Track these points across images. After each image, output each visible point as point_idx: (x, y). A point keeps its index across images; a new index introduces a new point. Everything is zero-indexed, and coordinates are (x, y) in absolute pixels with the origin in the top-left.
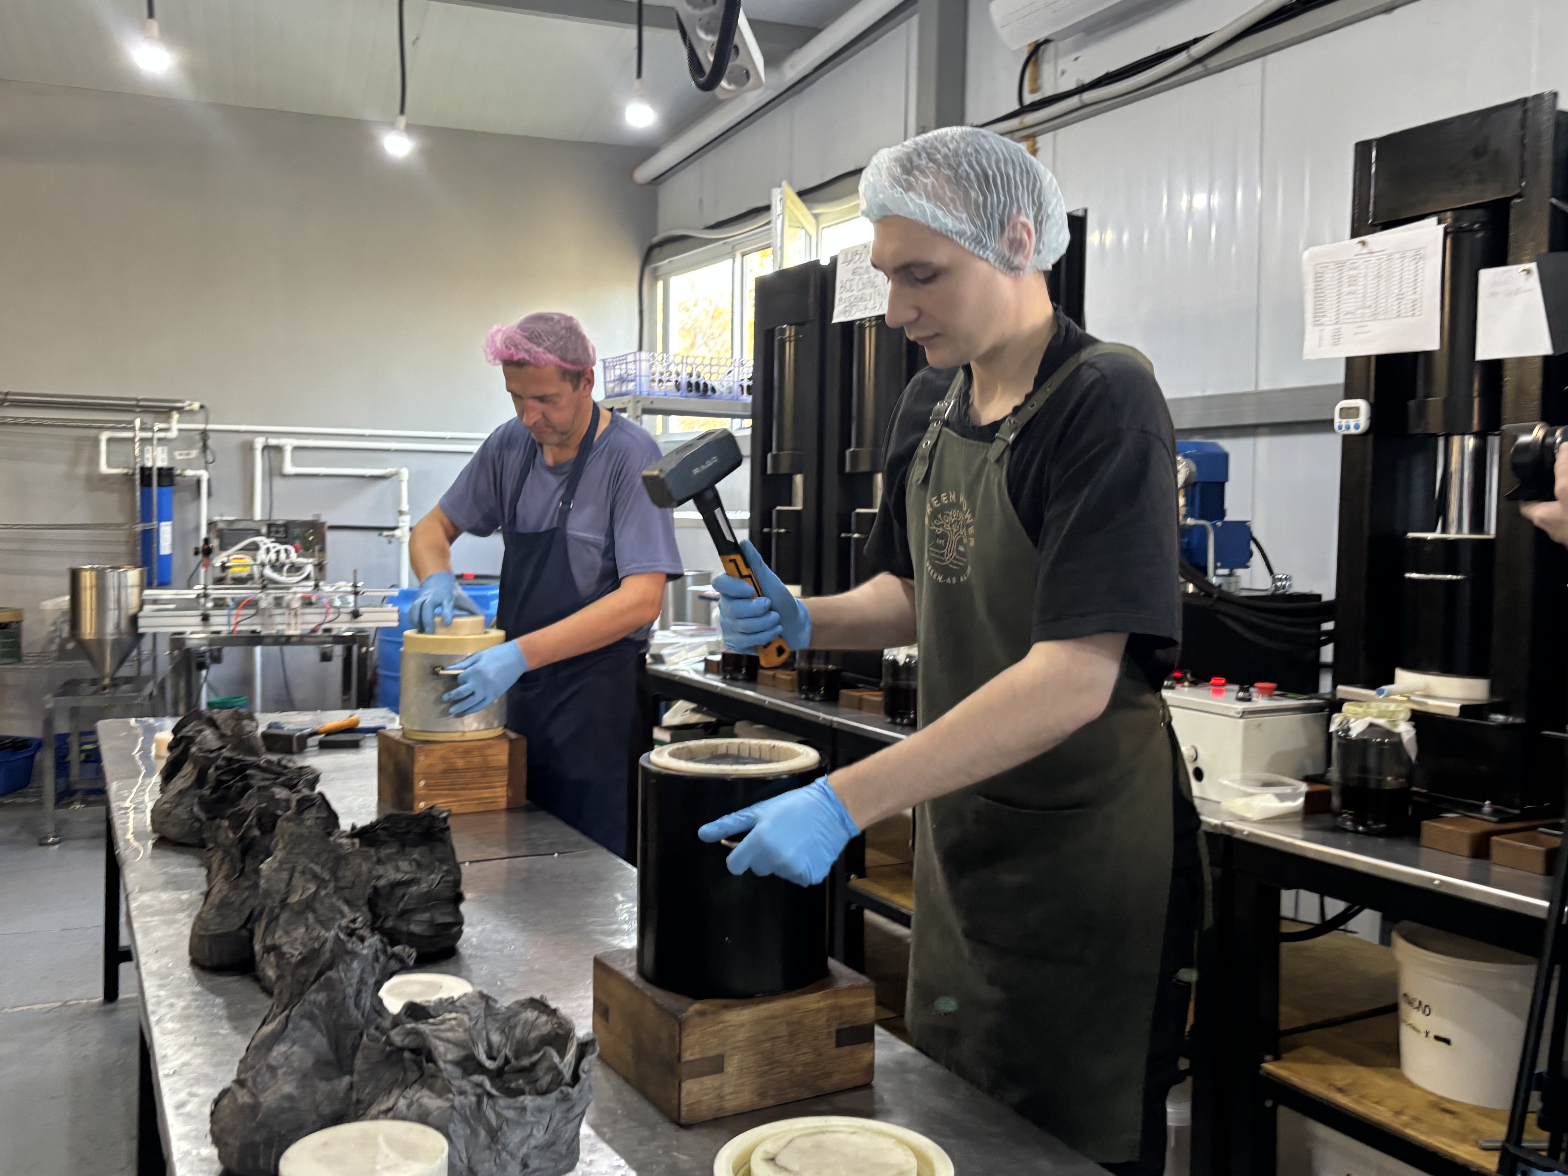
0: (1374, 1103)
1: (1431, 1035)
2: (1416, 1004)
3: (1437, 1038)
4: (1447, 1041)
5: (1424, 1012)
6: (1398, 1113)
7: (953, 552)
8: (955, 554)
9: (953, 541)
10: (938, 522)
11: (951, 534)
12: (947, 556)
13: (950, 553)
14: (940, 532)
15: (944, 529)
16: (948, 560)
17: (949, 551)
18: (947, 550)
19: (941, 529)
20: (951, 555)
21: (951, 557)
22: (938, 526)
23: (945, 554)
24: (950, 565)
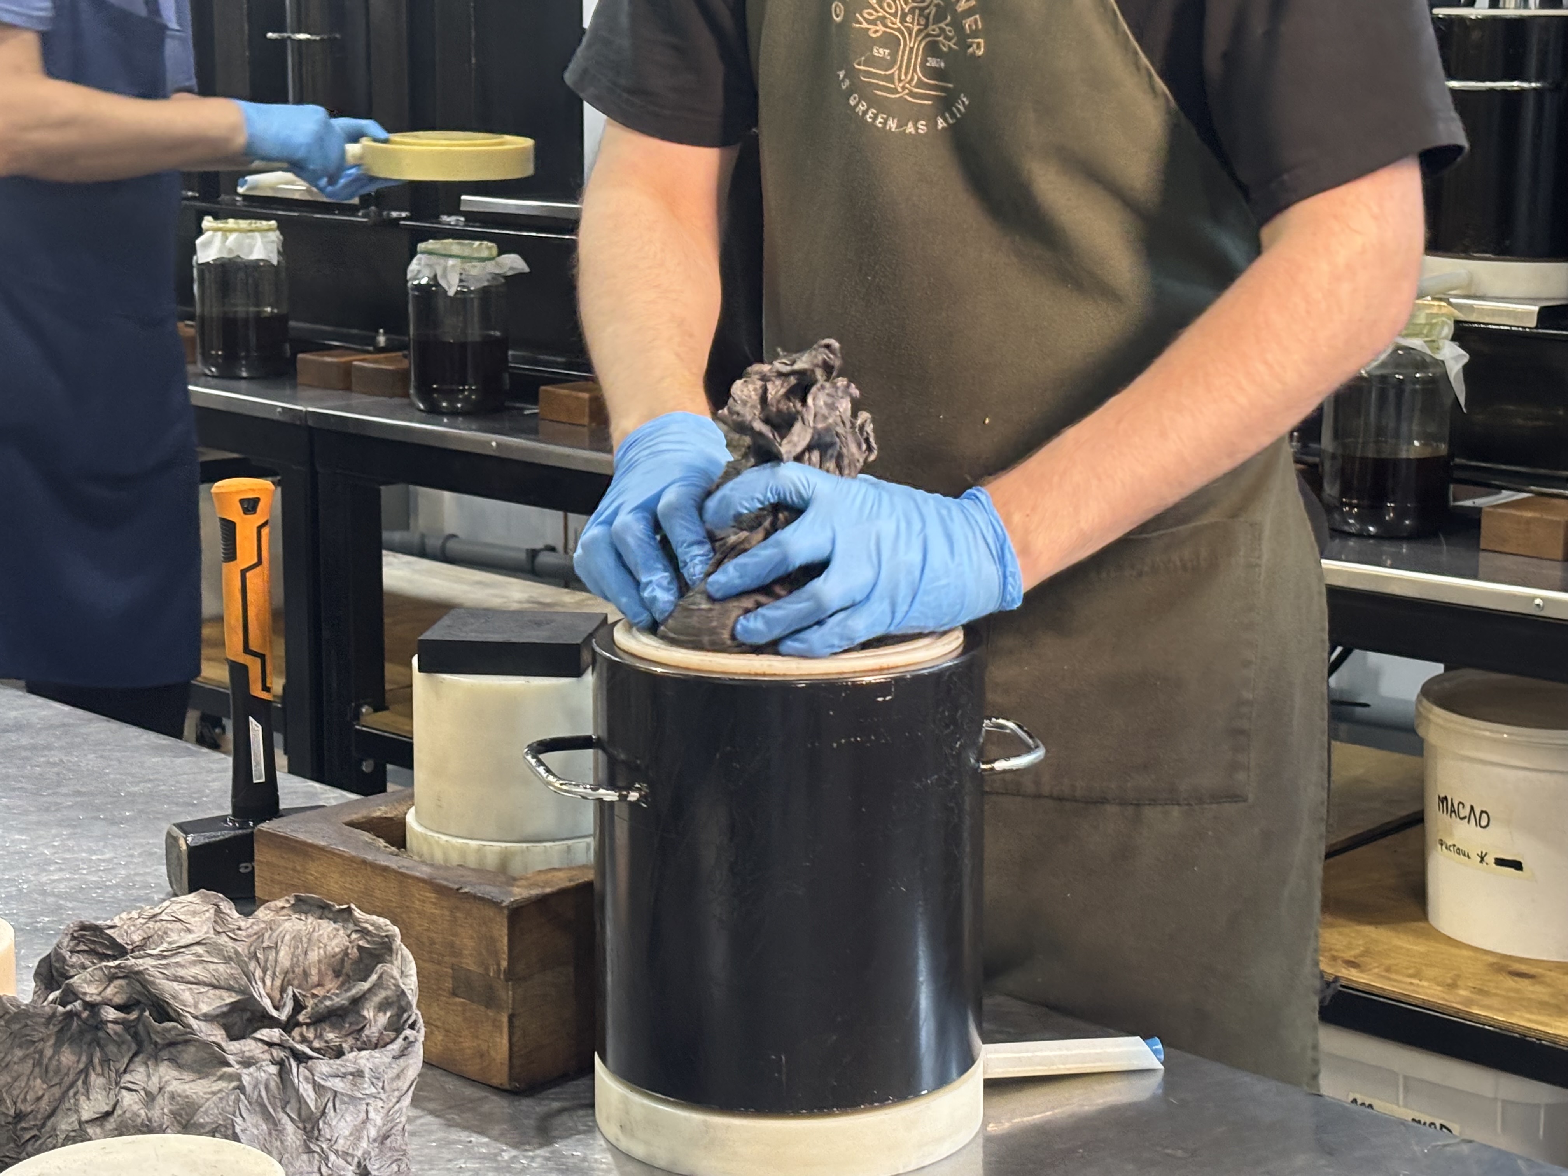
0: (1410, 976)
1: (1490, 859)
2: (1465, 812)
3: (1500, 862)
4: (1517, 865)
5: (1478, 823)
6: (1453, 986)
7: (915, 70)
8: (920, 75)
9: (911, 49)
10: (871, 14)
11: (905, 38)
12: (900, 81)
13: (906, 74)
14: (878, 34)
15: (886, 26)
16: (904, 88)
17: (903, 71)
18: (900, 68)
19: (881, 28)
20: (909, 77)
21: (910, 82)
22: (873, 22)
23: (896, 77)
24: (909, 99)
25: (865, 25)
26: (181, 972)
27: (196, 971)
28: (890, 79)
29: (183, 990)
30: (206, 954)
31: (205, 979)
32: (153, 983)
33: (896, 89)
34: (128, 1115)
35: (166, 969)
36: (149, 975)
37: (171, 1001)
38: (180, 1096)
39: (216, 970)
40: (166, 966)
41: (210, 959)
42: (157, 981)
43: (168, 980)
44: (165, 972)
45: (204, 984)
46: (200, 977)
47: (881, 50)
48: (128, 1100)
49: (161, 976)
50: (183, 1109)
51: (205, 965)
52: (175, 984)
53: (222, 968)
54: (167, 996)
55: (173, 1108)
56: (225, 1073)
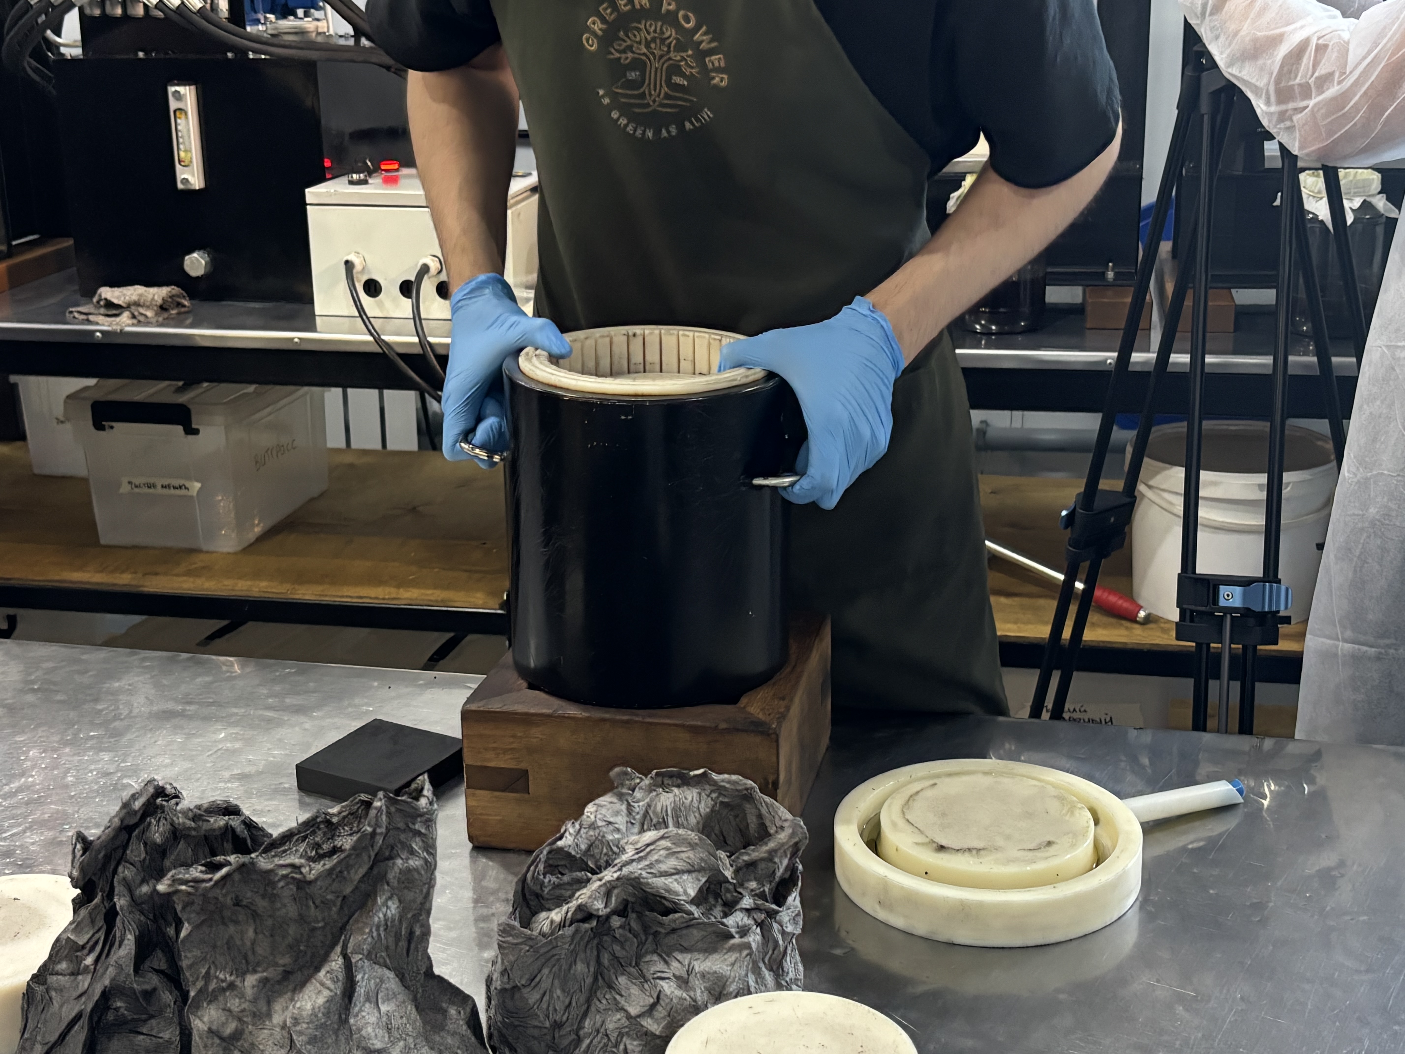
7: (661, 86)
8: (666, 89)
9: (656, 69)
10: (620, 45)
11: (650, 60)
12: (650, 95)
13: (655, 90)
14: (628, 61)
15: (633, 52)
16: (654, 101)
17: (652, 86)
18: (649, 84)
19: (630, 55)
20: (658, 90)
21: (659, 95)
22: (624, 51)
23: (647, 92)
24: (660, 109)
25: (617, 55)
26: (663, 867)
27: (672, 863)
28: (643, 96)
29: (671, 883)
30: (673, 846)
31: (683, 868)
32: (648, 884)
33: (649, 104)
34: (675, 1001)
35: (651, 868)
36: (644, 878)
37: (667, 895)
38: (709, 973)
39: (689, 858)
40: (650, 866)
41: (679, 849)
42: (650, 881)
43: (656, 877)
44: (652, 871)
45: (683, 872)
46: (679, 867)
47: (633, 74)
48: (669, 988)
49: (650, 875)
50: (715, 984)
51: (677, 855)
52: (663, 879)
53: (691, 854)
54: (663, 891)
55: (707, 985)
56: (733, 945)
